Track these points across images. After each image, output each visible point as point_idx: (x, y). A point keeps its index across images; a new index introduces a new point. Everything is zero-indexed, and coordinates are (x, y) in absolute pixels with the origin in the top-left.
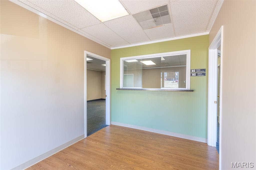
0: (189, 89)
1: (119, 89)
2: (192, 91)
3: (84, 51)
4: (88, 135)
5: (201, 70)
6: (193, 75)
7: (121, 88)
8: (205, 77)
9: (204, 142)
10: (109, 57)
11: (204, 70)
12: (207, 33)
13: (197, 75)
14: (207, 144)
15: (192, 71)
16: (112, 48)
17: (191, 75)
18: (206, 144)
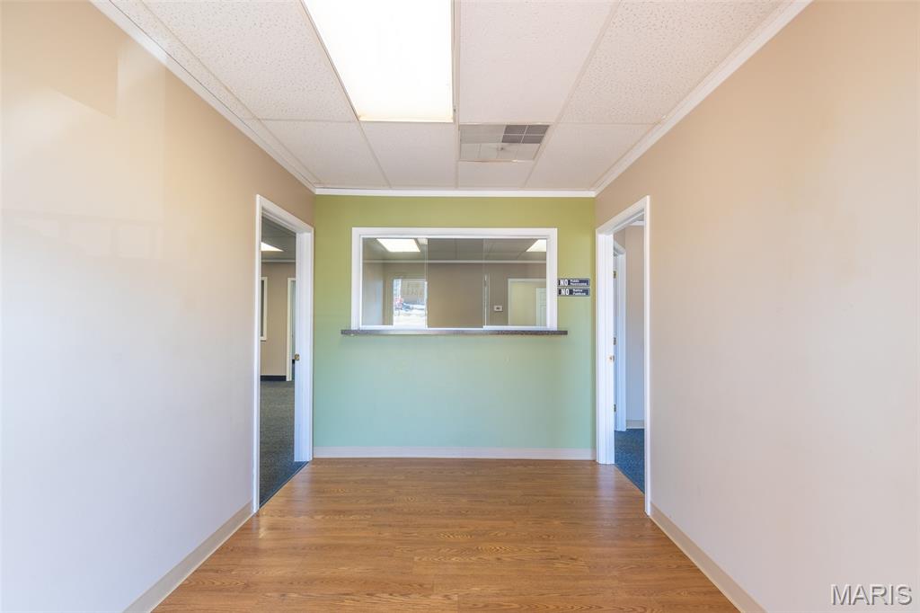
0: (555, 328)
1: (346, 332)
2: (565, 333)
3: (255, 197)
4: (263, 499)
5: (581, 281)
6: (563, 292)
7: (354, 327)
8: (589, 298)
9: (588, 457)
10: (310, 221)
11: (586, 281)
12: (592, 194)
13: (571, 292)
14: (594, 461)
15: (562, 282)
16: (318, 191)
17: (560, 292)
18: (594, 463)
